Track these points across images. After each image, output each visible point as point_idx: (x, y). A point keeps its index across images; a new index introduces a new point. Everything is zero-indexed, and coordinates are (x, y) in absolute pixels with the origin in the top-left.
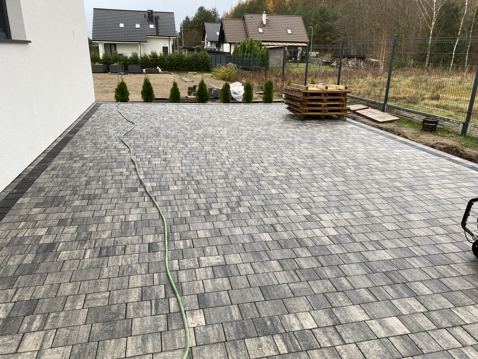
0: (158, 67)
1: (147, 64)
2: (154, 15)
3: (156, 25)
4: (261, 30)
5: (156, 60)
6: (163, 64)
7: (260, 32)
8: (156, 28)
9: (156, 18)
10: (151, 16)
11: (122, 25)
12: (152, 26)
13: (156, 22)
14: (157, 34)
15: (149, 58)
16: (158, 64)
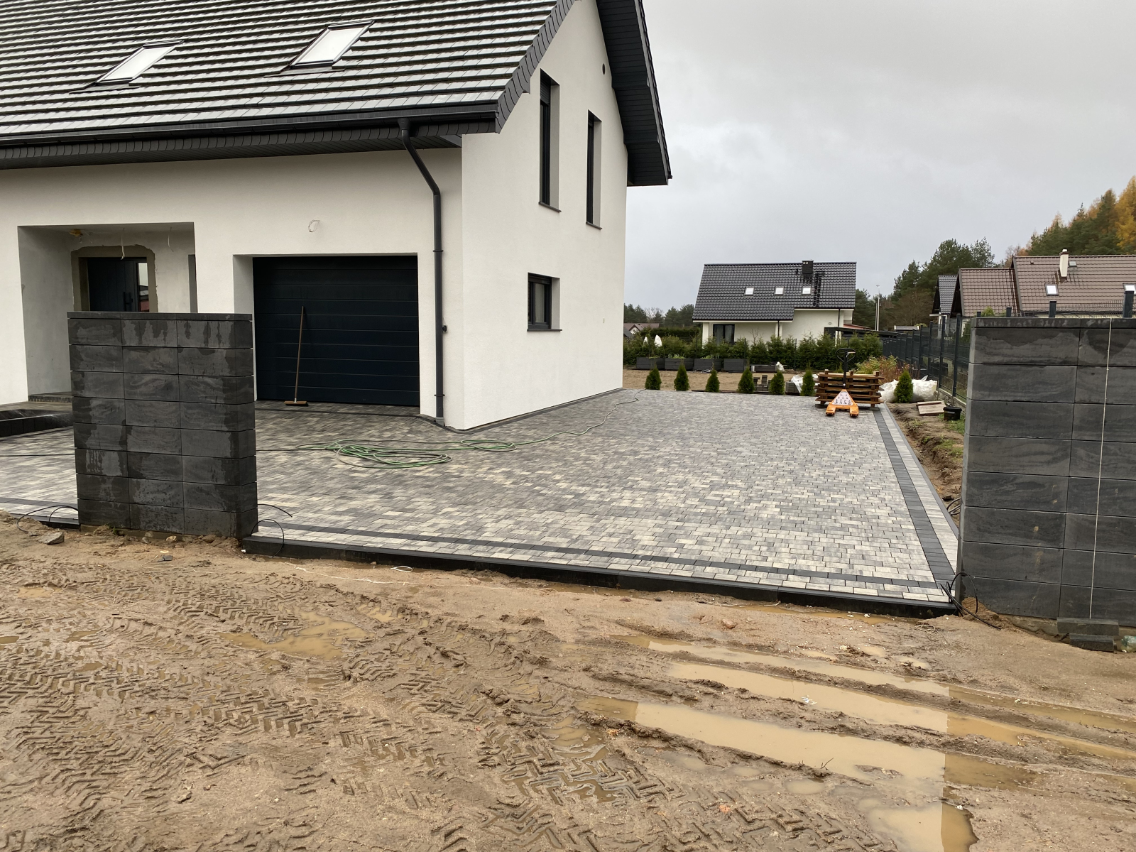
0: (778, 363)
1: (761, 357)
2: (815, 269)
3: (816, 288)
4: (1052, 290)
5: (778, 351)
6: (790, 358)
7: (1049, 293)
8: (815, 293)
9: (817, 275)
10: (808, 272)
11: (750, 291)
12: (807, 290)
13: (816, 282)
14: (816, 305)
15: (767, 347)
16: (781, 358)
